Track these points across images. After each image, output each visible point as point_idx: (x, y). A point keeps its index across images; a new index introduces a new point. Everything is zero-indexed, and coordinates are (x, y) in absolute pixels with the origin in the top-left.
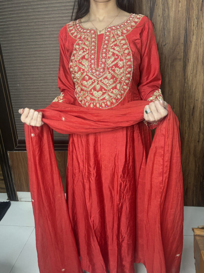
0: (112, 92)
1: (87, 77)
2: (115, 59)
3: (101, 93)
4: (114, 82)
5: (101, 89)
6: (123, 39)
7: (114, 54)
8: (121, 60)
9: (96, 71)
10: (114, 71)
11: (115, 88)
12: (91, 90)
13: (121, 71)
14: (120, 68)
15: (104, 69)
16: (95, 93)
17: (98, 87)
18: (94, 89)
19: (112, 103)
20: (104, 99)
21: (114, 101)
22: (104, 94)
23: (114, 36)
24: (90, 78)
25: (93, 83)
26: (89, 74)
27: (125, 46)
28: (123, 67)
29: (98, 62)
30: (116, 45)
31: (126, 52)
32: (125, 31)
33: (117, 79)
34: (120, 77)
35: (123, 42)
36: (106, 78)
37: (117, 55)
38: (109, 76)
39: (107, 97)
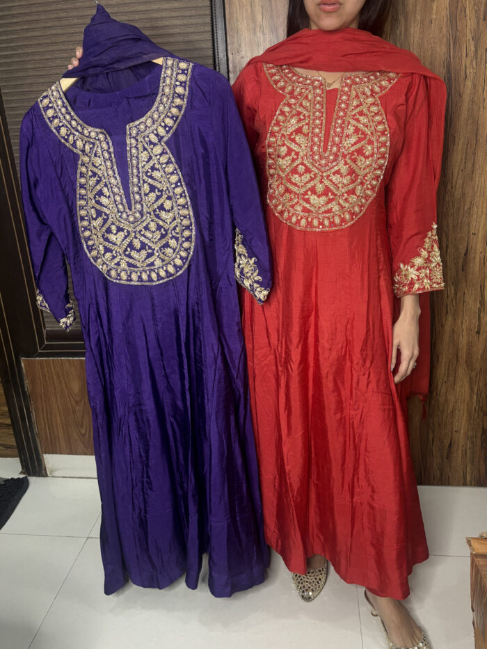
0: (346, 200)
1: (301, 169)
2: (359, 140)
4: (353, 182)
5: (326, 191)
6: (373, 104)
7: (357, 130)
8: (370, 142)
9: (321, 157)
10: (355, 161)
11: (352, 192)
12: (306, 193)
13: (368, 163)
14: (367, 157)
15: (336, 155)
17: (320, 188)
18: (313, 190)
19: (343, 220)
20: (329, 211)
21: (347, 216)
22: (330, 201)
23: (357, 96)
24: (308, 170)
25: (312, 179)
26: (305, 162)
27: (378, 118)
28: (372, 155)
29: (326, 142)
30: (361, 113)
31: (380, 127)
32: (377, 89)
33: (357, 176)
34: (362, 173)
35: (374, 109)
36: (338, 172)
37: (363, 133)
38: (344, 170)
39: (336, 208)
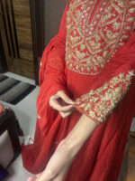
0: (96, 58)
1: (75, 33)
2: (112, 18)
3: (84, 55)
5: (86, 50)
8: (119, 21)
9: (86, 27)
10: (105, 33)
11: (101, 54)
12: (74, 49)
13: (114, 36)
14: (114, 32)
15: (95, 27)
16: (78, 52)
17: (83, 47)
18: (79, 48)
19: (92, 70)
20: (85, 63)
21: (95, 69)
22: (86, 57)
24: (78, 35)
25: (79, 41)
26: (78, 29)
28: (118, 31)
33: (105, 44)
34: (110, 43)
36: (94, 39)
37: (117, 13)
38: (98, 38)
39: (89, 62)
